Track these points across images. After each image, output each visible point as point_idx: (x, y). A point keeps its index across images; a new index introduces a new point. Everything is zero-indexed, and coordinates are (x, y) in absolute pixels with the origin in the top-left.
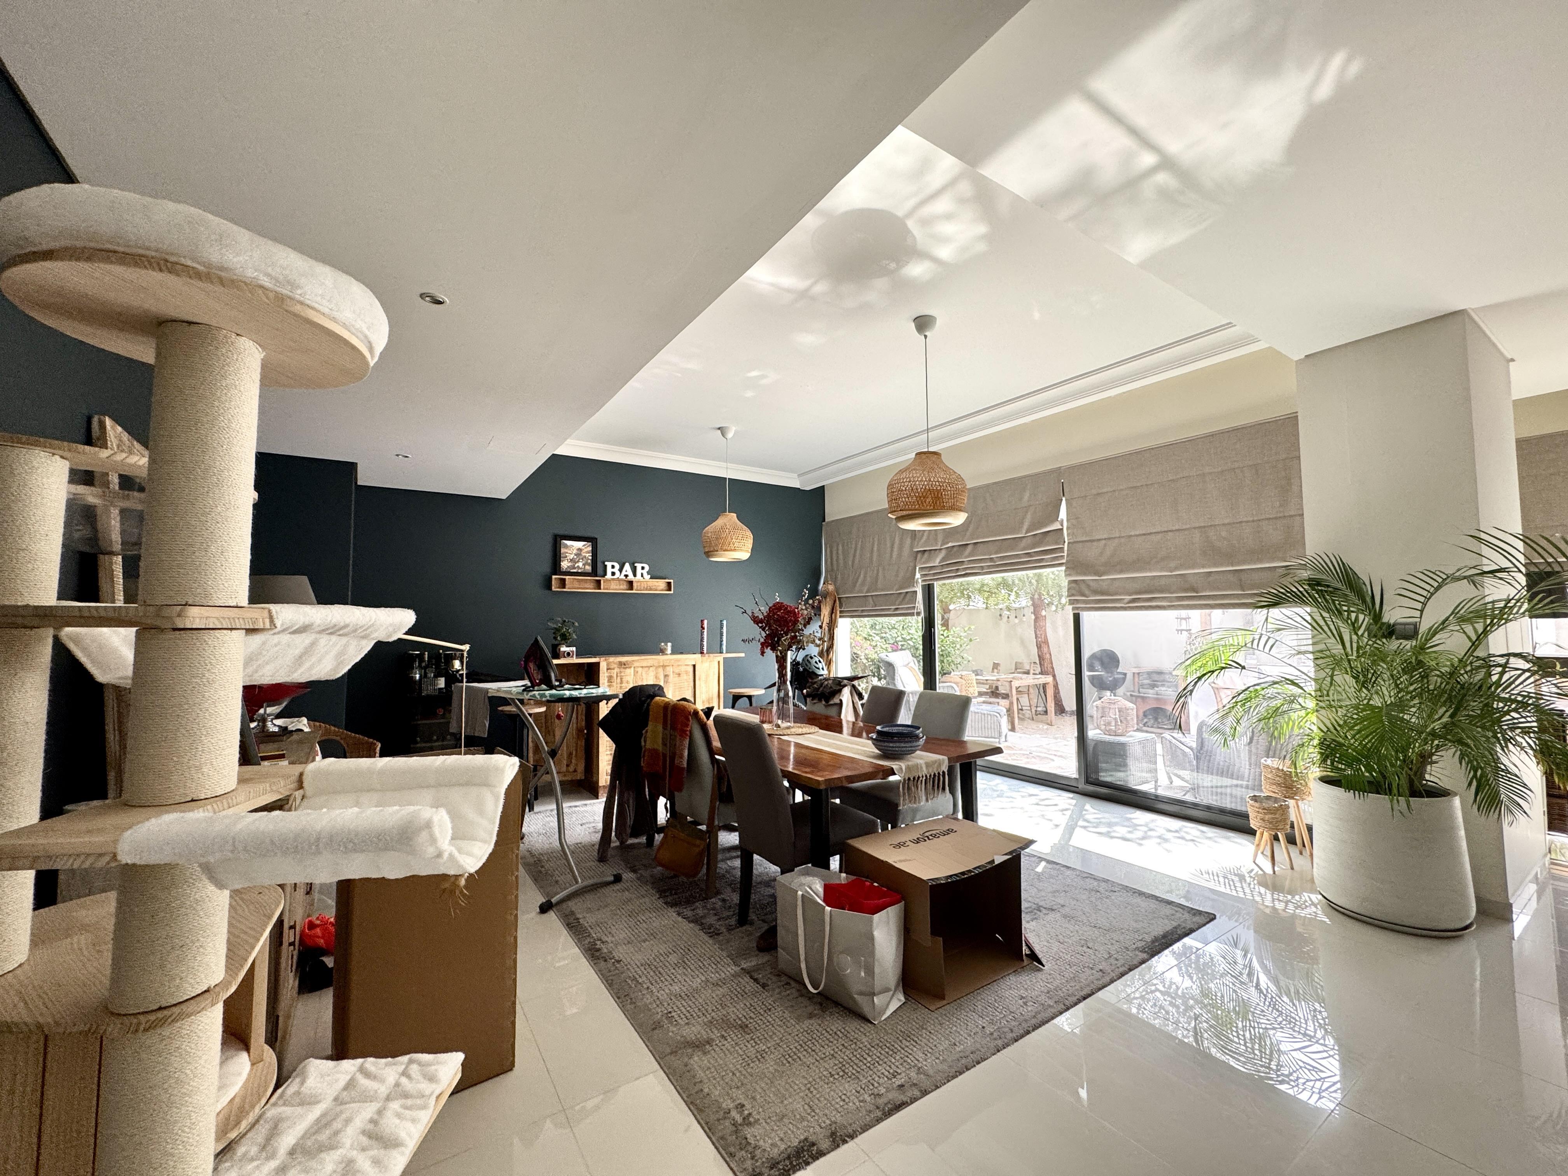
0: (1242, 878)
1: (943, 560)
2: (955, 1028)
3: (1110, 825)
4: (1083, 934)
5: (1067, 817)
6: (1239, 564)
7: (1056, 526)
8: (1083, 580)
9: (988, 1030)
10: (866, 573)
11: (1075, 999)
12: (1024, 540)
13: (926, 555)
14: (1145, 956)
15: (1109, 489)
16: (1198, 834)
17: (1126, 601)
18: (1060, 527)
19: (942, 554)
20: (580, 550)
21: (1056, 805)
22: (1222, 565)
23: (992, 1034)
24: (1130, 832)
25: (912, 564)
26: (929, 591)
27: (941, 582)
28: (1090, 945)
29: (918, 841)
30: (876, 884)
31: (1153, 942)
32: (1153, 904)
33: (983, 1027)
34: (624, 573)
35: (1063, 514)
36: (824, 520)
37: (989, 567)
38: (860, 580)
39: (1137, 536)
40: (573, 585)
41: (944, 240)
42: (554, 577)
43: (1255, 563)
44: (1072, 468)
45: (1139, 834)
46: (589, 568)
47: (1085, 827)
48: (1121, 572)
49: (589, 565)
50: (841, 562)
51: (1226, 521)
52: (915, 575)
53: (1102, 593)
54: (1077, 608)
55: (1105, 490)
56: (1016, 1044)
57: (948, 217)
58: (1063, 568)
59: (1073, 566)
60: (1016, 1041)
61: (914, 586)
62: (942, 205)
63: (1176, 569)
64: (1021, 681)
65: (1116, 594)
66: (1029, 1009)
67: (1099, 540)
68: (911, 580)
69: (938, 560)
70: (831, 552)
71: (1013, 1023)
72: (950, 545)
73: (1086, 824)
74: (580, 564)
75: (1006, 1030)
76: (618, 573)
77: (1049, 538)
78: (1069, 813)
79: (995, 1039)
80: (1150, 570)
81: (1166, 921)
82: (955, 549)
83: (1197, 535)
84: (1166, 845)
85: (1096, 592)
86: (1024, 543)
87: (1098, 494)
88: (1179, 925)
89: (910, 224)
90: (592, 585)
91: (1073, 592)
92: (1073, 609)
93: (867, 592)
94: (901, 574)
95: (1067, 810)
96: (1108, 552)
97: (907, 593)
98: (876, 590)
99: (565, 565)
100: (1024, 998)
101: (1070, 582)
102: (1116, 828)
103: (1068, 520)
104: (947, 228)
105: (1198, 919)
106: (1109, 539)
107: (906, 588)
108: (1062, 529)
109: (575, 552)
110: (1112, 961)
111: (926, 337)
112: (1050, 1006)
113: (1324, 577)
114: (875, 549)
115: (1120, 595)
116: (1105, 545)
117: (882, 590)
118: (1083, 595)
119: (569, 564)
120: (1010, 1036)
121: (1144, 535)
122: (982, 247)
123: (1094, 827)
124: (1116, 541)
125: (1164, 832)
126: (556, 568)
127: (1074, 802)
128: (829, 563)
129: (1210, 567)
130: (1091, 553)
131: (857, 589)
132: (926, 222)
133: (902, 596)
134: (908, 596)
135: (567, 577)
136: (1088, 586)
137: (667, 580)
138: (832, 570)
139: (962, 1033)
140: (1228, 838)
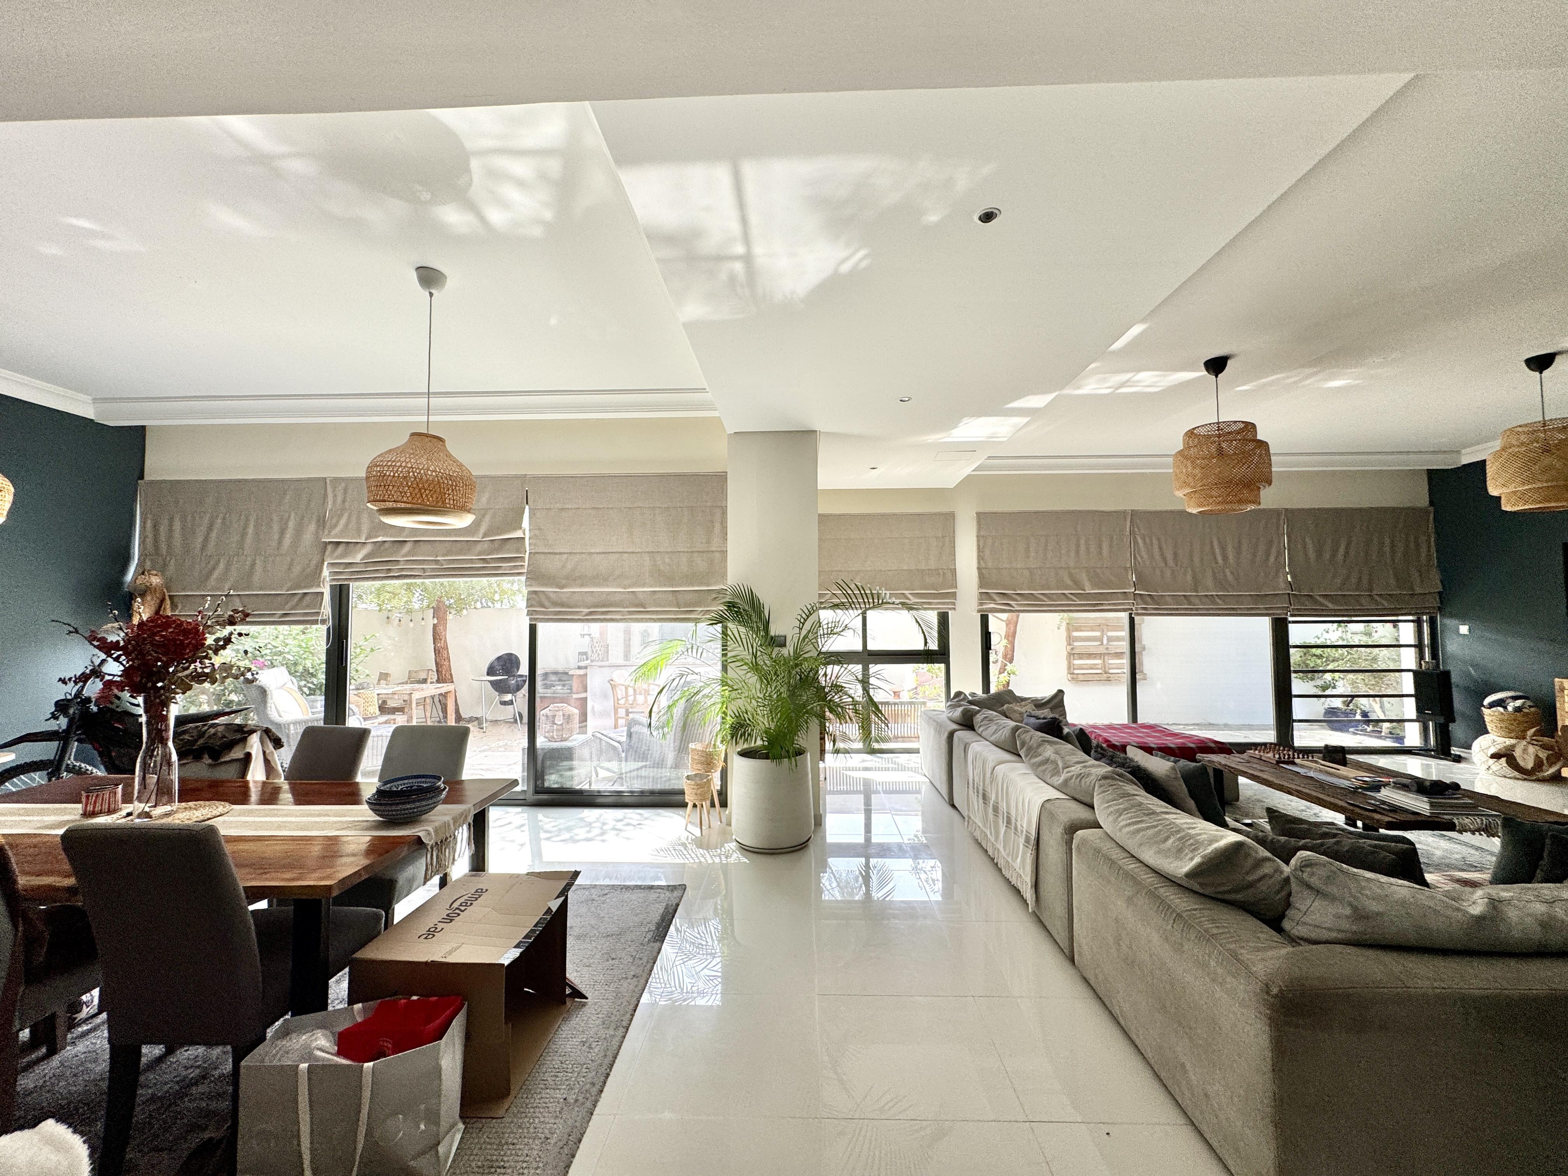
0: (684, 845)
1: (367, 556)
2: (537, 1120)
3: (569, 829)
4: (602, 948)
5: (527, 833)
6: (677, 586)
7: (518, 534)
8: (543, 591)
9: (571, 1099)
10: (230, 562)
11: (628, 1016)
12: (480, 545)
13: (341, 548)
14: (658, 944)
15: (575, 506)
16: (638, 817)
18: (523, 536)
19: (368, 548)
21: (510, 823)
22: (665, 586)
23: (576, 1101)
24: (589, 832)
25: (316, 559)
26: (341, 594)
27: (361, 584)
28: (613, 956)
29: (449, 919)
30: (415, 998)
31: (657, 929)
32: (641, 894)
33: (565, 1099)
35: (526, 523)
36: (142, 477)
37: (434, 570)
38: (215, 575)
39: (598, 553)
41: (504, 204)
43: (688, 586)
44: (537, 478)
45: (596, 831)
47: (548, 839)
48: (582, 586)
50: (177, 542)
51: (669, 550)
52: (321, 572)
53: (562, 605)
54: (536, 619)
55: (570, 507)
56: (603, 1095)
57: (520, 183)
58: (523, 578)
59: (534, 576)
60: (601, 1091)
61: (319, 586)
62: (520, 168)
63: (630, 586)
64: (422, 693)
65: (573, 607)
66: (596, 1050)
67: (561, 553)
68: (315, 576)
69: (359, 556)
70: (155, 527)
71: (590, 1075)
72: (380, 539)
73: (548, 835)
75: (588, 1086)
77: (508, 546)
78: (526, 828)
79: (583, 1104)
80: (608, 586)
81: (657, 906)
82: (387, 545)
83: (647, 558)
84: (622, 834)
85: (555, 604)
86: (479, 547)
87: (563, 509)
88: (667, 905)
89: (475, 164)
91: (532, 602)
92: (531, 619)
94: (297, 569)
95: (523, 825)
96: (569, 566)
97: (305, 594)
98: (249, 588)
100: (585, 1042)
101: (530, 593)
102: (576, 831)
103: (530, 530)
104: (513, 194)
105: (676, 894)
106: (570, 553)
107: (305, 587)
108: (523, 538)
110: (637, 961)
111: (431, 295)
112: (613, 1036)
113: (738, 601)
115: (577, 607)
116: (567, 559)
117: (261, 589)
118: (543, 606)
120: (594, 1091)
121: (603, 553)
122: (537, 232)
123: (557, 836)
124: (578, 556)
125: (614, 823)
127: (526, 815)
128: (149, 541)
129: (656, 586)
130: (551, 565)
132: (494, 175)
133: (296, 597)
134: (308, 598)
136: (548, 598)
139: (547, 1120)
140: (658, 815)
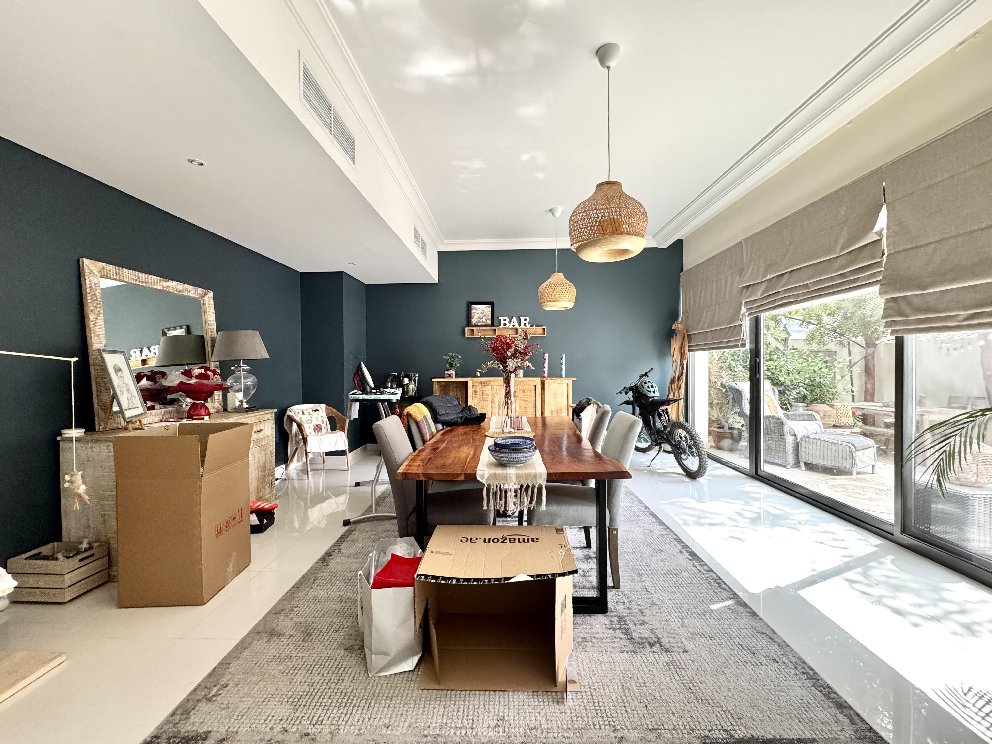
1: (764, 292)
7: (872, 238)
8: (904, 297)
10: (707, 312)
12: (839, 261)
13: (750, 290)
15: (946, 176)
17: (961, 318)
18: (879, 237)
19: (764, 286)
20: (483, 310)
25: (738, 300)
26: (756, 324)
27: (767, 314)
34: (512, 323)
36: (682, 270)
37: (804, 294)
38: (702, 322)
40: (478, 333)
42: (466, 328)
44: (895, 164)
46: (489, 322)
48: (954, 281)
49: (489, 319)
50: (692, 305)
52: (740, 309)
53: (928, 310)
54: (897, 331)
55: (939, 179)
58: (879, 286)
59: (892, 282)
61: (740, 320)
65: (946, 310)
67: (927, 245)
68: (736, 315)
69: (759, 293)
72: (769, 277)
74: (484, 320)
76: (508, 324)
77: (865, 253)
82: (774, 280)
85: (919, 310)
86: (837, 264)
87: (930, 187)
90: (491, 333)
91: (890, 312)
92: (894, 332)
93: (707, 328)
94: (729, 309)
96: (938, 258)
97: (736, 326)
98: (714, 326)
99: (474, 321)
101: (887, 301)
103: (887, 228)
106: (941, 241)
107: (734, 321)
108: (880, 240)
109: (480, 312)
114: (714, 289)
115: (952, 310)
118: (902, 314)
119: (477, 320)
124: (951, 242)
126: (469, 323)
128: (684, 306)
130: (915, 263)
131: (701, 325)
133: (732, 329)
134: (737, 329)
135: (474, 328)
136: (909, 304)
137: (543, 327)
138: (686, 312)
